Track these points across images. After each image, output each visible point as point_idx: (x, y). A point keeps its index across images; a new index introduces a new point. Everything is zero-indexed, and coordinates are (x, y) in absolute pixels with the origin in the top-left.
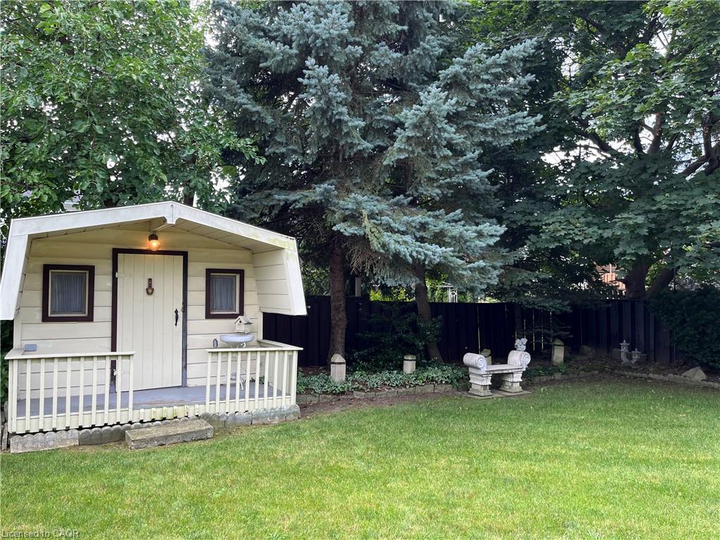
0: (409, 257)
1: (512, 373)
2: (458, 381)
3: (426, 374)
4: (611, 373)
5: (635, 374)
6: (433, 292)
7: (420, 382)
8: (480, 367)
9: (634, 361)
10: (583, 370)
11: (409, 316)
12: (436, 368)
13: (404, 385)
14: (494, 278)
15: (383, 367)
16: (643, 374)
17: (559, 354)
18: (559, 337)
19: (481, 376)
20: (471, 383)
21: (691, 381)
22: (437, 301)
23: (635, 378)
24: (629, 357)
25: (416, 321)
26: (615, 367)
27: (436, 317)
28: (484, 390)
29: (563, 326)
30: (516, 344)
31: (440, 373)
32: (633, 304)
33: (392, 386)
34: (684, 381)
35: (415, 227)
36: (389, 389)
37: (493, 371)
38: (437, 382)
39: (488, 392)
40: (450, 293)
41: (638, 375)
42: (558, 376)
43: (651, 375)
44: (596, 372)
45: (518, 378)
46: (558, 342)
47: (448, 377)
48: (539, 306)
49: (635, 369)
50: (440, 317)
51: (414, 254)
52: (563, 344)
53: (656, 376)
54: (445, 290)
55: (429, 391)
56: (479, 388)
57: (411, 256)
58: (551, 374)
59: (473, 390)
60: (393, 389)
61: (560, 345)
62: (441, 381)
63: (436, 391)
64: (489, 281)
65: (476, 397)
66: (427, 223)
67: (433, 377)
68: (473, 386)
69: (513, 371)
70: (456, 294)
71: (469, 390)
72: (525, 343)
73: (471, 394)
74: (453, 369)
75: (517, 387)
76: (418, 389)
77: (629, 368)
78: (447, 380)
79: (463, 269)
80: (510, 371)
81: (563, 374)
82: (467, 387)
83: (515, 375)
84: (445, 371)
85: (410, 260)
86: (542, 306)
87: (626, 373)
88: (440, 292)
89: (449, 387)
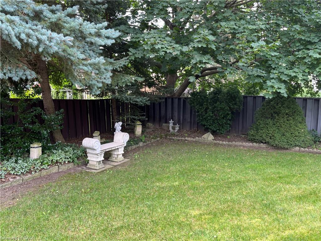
0: (15, 39)
1: (118, 149)
2: (78, 158)
3: (51, 158)
4: (166, 138)
5: (178, 138)
6: (57, 93)
7: (45, 166)
8: (95, 148)
9: (176, 131)
10: (152, 138)
11: (35, 110)
12: (60, 151)
13: (30, 172)
14: (108, 78)
15: (12, 154)
16: (183, 138)
17: (139, 130)
18: (140, 120)
19: (97, 154)
20: (89, 160)
21: (208, 141)
22: (60, 98)
23: (179, 140)
24: (174, 128)
25: (41, 114)
26: (167, 134)
27: (59, 111)
28: (99, 164)
29: (142, 113)
30: (115, 126)
31: (63, 155)
32: (172, 99)
33: (17, 175)
34: (204, 141)
35: (28, 15)
36: (14, 178)
37: (106, 150)
38: (61, 163)
39: (102, 166)
40: (68, 94)
41: (180, 138)
42: (141, 144)
43: (186, 138)
44: (159, 139)
45: (121, 151)
46: (139, 123)
47: (70, 157)
48: (133, 101)
49: (177, 135)
50: (62, 110)
51: (23, 36)
52: (141, 124)
53: (189, 139)
54: (64, 92)
55: (54, 171)
56: (95, 163)
57: (18, 38)
58: (137, 144)
59: (91, 165)
60: (18, 178)
61: (140, 125)
62: (65, 162)
63: (60, 170)
64: (104, 81)
65: (93, 171)
66: (41, 12)
67: (57, 160)
68: (90, 162)
69: (119, 147)
70: (72, 95)
71: (87, 165)
72: (121, 125)
73: (89, 168)
74: (74, 149)
75: (121, 158)
76: (44, 173)
77: (174, 135)
78: (69, 160)
79: (83, 64)
80: (117, 148)
81: (144, 142)
82: (86, 163)
83: (119, 150)
84: (67, 152)
85: (18, 44)
86: (135, 101)
87: (173, 138)
88: (62, 94)
89: (71, 165)
